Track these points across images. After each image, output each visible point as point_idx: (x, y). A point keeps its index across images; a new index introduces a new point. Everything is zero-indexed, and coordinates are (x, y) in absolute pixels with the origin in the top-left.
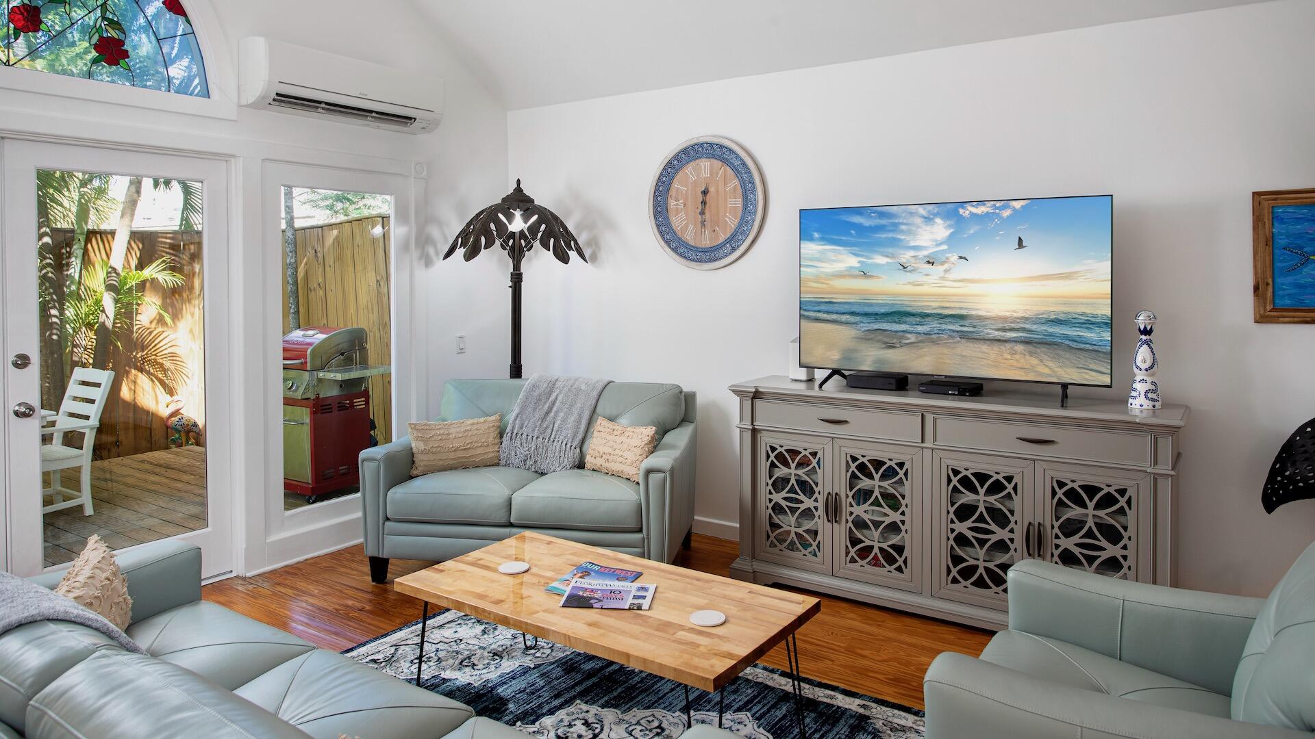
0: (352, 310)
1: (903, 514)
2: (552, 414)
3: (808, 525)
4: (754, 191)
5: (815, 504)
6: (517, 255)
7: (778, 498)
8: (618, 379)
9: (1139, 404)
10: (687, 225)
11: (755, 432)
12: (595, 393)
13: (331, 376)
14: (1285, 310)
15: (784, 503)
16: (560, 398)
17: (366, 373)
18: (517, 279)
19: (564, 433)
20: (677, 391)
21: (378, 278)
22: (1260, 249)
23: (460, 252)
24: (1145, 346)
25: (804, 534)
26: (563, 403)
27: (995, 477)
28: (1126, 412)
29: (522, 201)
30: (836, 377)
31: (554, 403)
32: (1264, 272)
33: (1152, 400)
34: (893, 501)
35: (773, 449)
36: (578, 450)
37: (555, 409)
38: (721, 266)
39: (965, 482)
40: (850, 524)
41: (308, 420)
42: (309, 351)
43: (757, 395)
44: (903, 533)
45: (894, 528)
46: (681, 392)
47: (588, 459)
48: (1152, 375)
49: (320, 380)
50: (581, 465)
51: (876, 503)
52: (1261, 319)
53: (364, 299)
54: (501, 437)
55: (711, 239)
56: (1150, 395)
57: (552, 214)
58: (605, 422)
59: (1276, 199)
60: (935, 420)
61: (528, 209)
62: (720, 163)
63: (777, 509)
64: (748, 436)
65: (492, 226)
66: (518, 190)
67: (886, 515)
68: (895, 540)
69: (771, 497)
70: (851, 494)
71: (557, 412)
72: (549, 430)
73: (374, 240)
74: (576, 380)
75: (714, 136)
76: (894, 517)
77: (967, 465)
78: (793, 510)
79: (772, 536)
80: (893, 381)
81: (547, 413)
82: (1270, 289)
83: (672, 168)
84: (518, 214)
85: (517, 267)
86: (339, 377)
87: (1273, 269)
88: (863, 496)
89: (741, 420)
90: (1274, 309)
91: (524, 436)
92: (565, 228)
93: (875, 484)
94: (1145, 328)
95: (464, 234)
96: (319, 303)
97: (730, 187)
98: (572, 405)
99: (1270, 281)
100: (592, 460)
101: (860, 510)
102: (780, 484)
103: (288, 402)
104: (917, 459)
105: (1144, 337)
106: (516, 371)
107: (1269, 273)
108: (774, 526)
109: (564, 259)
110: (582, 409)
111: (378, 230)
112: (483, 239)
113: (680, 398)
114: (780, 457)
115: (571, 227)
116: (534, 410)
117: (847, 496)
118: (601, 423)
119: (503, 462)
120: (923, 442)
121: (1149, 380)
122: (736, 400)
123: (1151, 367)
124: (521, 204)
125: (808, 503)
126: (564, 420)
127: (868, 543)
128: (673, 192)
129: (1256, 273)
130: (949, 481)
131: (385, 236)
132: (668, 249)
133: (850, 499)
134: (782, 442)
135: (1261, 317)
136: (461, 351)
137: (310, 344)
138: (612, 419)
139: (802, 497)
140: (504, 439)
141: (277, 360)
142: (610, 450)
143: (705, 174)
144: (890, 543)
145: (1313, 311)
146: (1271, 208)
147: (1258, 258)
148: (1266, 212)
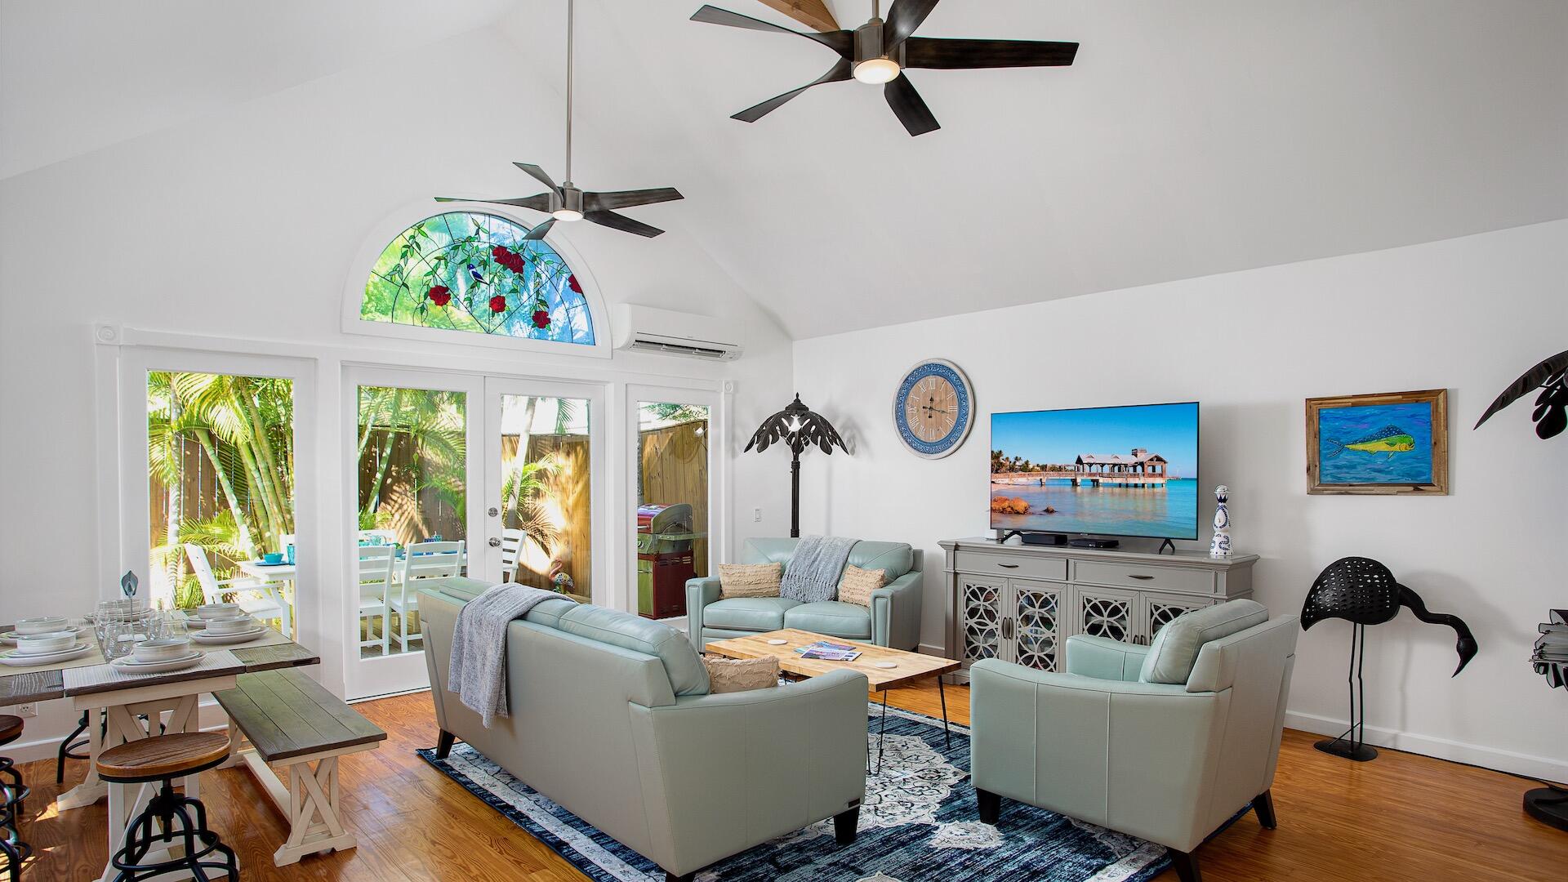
0: (682, 493)
1: (1054, 631)
2: (817, 563)
3: (991, 641)
4: (966, 399)
5: (996, 626)
6: (797, 449)
7: (972, 622)
8: (865, 539)
9: (1216, 552)
10: (919, 425)
11: (956, 574)
12: (847, 549)
13: (667, 537)
14: (1327, 485)
15: (976, 626)
16: (823, 551)
17: (691, 537)
18: (796, 466)
19: (825, 575)
20: (907, 548)
21: (701, 468)
22: (1311, 441)
23: (755, 446)
24: (1221, 511)
25: (988, 648)
26: (825, 555)
27: (1115, 604)
28: (1209, 557)
29: (799, 409)
30: (1016, 536)
31: (818, 555)
32: (1313, 457)
33: (1224, 549)
34: (1047, 623)
35: (969, 587)
36: (834, 587)
37: (819, 559)
38: (945, 455)
39: (1095, 608)
40: (1019, 640)
41: (651, 570)
42: (652, 520)
43: (957, 547)
44: (1054, 645)
45: (1048, 643)
46: (910, 549)
47: (840, 593)
48: (1226, 531)
49: (660, 541)
50: (836, 599)
51: (1036, 624)
52: (1312, 491)
53: (690, 485)
54: (782, 577)
55: (936, 436)
56: (1222, 546)
57: (821, 418)
58: (853, 568)
59: (1321, 404)
60: (1075, 564)
61: (803, 415)
62: (943, 379)
63: (971, 630)
64: (951, 577)
65: (778, 428)
66: (797, 401)
67: (1042, 633)
68: (1048, 651)
69: (967, 622)
70: (1020, 618)
71: (820, 561)
72: (815, 574)
73: (698, 439)
74: (835, 539)
75: (939, 359)
76: (1048, 634)
77: (1096, 596)
78: (982, 631)
79: (968, 649)
80: (1053, 538)
81: (814, 562)
82: (1318, 470)
83: (910, 381)
84: (796, 418)
85: (796, 458)
86: (673, 538)
88: (1027, 619)
89: (947, 566)
90: (1320, 485)
91: (797, 577)
92: (832, 429)
93: (1036, 611)
94: (1221, 497)
95: (759, 433)
96: (659, 489)
97: (950, 397)
98: (831, 556)
99: (1318, 464)
100: (844, 594)
101: (1027, 630)
102: (973, 613)
103: (641, 557)
104: (1064, 592)
105: (1220, 504)
106: (795, 533)
107: (1317, 459)
108: (969, 643)
109: (828, 451)
110: (838, 559)
111: (700, 431)
112: (771, 437)
113: (908, 553)
114: (973, 593)
115: (837, 429)
116: (805, 559)
117: (1017, 620)
118: (850, 569)
119: (782, 595)
120: (1067, 579)
121: (1223, 535)
122: (943, 552)
123: (1224, 525)
124: (798, 411)
125: (991, 626)
126: (825, 567)
127: (1030, 653)
128: (909, 401)
129: (1308, 458)
130: (1084, 607)
131: (705, 435)
132: (906, 444)
133: (1019, 622)
134: (975, 582)
135: (1312, 490)
136: (758, 520)
137: (652, 516)
138: (858, 566)
139: (988, 621)
140: (783, 579)
141: (634, 526)
142: (854, 586)
143: (932, 388)
144: (1045, 653)
145: (1350, 485)
146: (1318, 410)
147: (1309, 447)
148: (1315, 413)
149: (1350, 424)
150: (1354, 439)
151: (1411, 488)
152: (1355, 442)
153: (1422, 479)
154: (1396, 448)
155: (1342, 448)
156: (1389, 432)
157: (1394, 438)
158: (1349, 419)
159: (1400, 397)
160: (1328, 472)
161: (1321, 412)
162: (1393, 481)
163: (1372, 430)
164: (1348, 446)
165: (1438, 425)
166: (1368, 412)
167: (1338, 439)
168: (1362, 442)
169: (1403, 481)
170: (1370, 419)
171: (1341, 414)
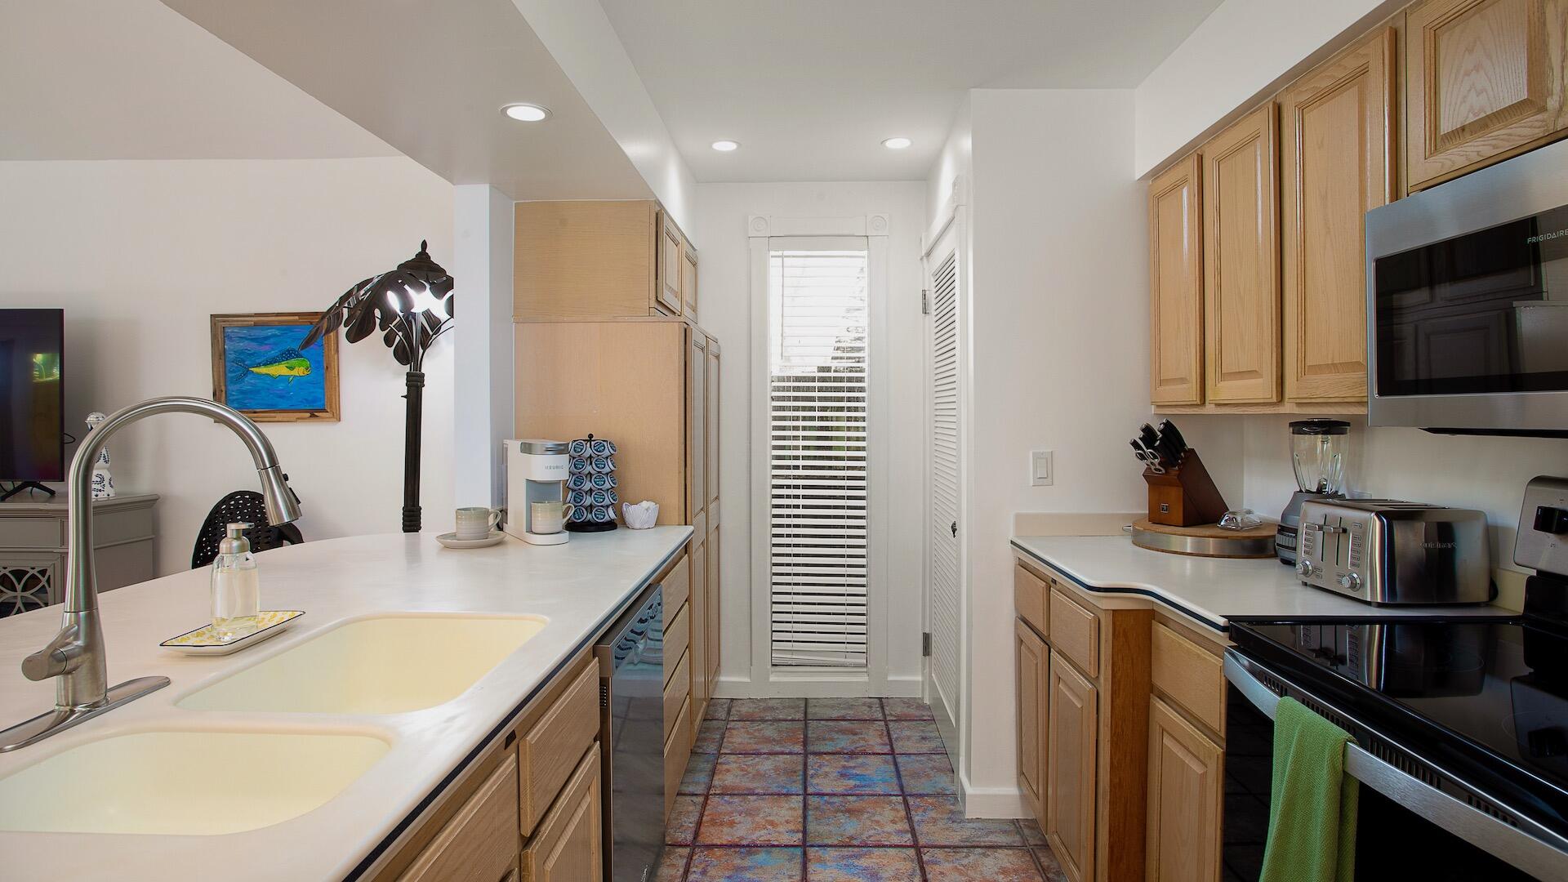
22: (216, 362)
32: (219, 381)
59: (224, 321)
82: (224, 395)
87: (225, 379)
99: (223, 388)
107: (222, 384)
129: (213, 382)
145: (255, 412)
146: (222, 327)
147: (215, 369)
148: (220, 331)
149: (254, 344)
150: (258, 361)
151: (309, 415)
152: (258, 365)
153: (318, 405)
154: (295, 372)
155: (247, 372)
156: (288, 355)
157: (293, 362)
158: (252, 340)
159: (297, 318)
160: (235, 397)
161: (227, 330)
162: (293, 408)
163: (273, 353)
164: (252, 369)
165: (329, 350)
166: (269, 332)
167: (243, 361)
168: (265, 365)
169: (302, 407)
170: (272, 340)
171: (244, 334)
